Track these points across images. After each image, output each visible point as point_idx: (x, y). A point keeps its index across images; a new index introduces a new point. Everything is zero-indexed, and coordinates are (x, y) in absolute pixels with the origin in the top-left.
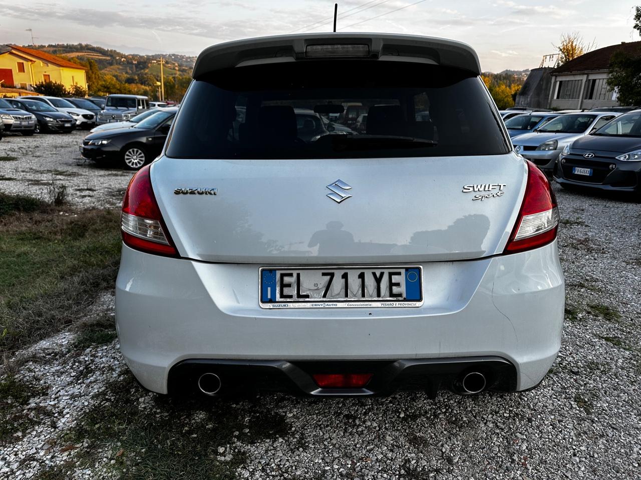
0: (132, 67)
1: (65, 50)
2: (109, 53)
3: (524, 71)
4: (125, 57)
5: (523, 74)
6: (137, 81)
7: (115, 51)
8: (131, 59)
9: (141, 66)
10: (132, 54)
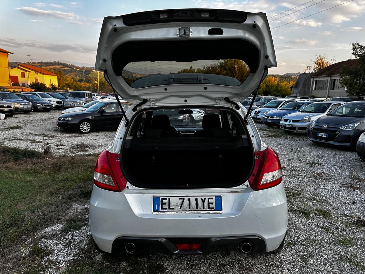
0: (82, 74)
1: (46, 65)
2: (70, 66)
3: (297, 73)
4: (79, 68)
5: (297, 75)
6: (85, 81)
7: (73, 65)
8: (82, 69)
9: (87, 73)
10: (82, 66)
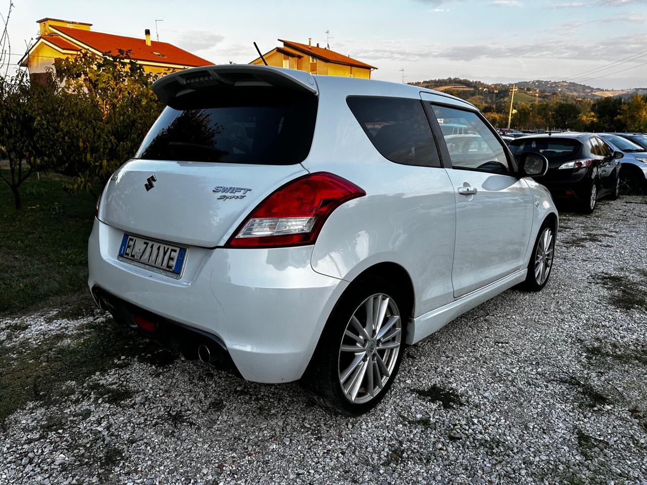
4: (488, 87)
8: (493, 89)
9: (502, 95)
